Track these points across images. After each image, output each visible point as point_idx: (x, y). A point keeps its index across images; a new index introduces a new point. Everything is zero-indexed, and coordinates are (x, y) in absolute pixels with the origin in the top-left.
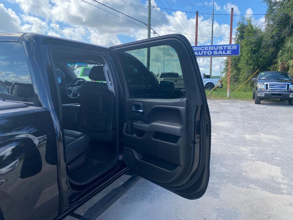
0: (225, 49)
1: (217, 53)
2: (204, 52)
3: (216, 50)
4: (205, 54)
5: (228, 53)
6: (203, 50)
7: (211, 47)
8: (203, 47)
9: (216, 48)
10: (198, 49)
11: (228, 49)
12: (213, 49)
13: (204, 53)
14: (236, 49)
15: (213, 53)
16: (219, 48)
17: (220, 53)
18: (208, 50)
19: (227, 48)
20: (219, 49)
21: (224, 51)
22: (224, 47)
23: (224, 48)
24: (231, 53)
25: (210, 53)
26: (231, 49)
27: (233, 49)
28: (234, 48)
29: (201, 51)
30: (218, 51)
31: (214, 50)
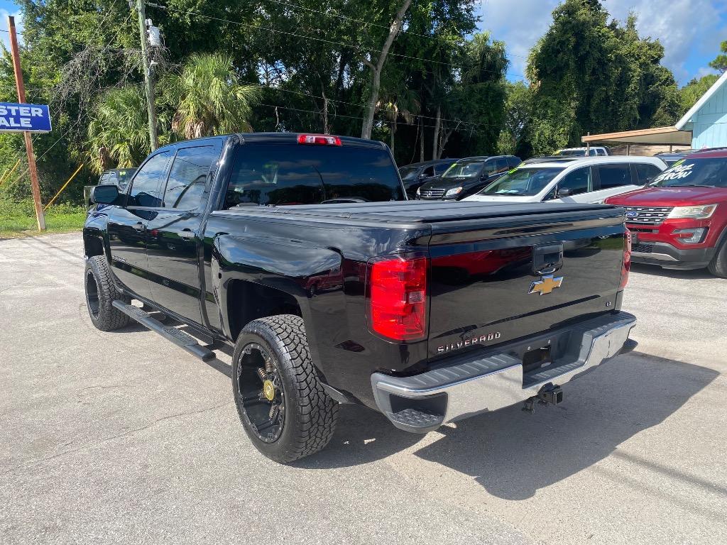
0: (14, 113)
5: (23, 125)
14: (40, 116)
17: (4, 124)
19: (18, 112)
21: (11, 120)
24: (30, 126)
26: (30, 115)
27: (34, 115)
28: (37, 113)
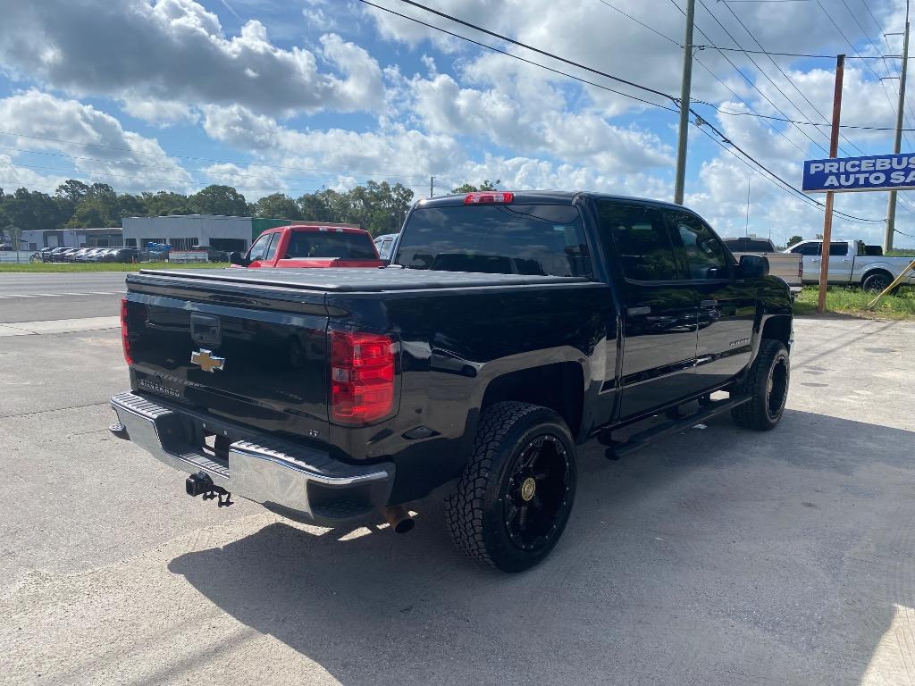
1: (902, 179)
2: (857, 176)
3: (899, 170)
4: (862, 182)
6: (857, 169)
7: (883, 160)
8: (857, 163)
9: (899, 163)
10: (838, 169)
12: (888, 167)
13: (857, 180)
15: (888, 178)
16: (908, 164)
18: (872, 169)
20: (911, 166)
25: (877, 178)
29: (847, 174)
30: (907, 171)
31: (892, 170)
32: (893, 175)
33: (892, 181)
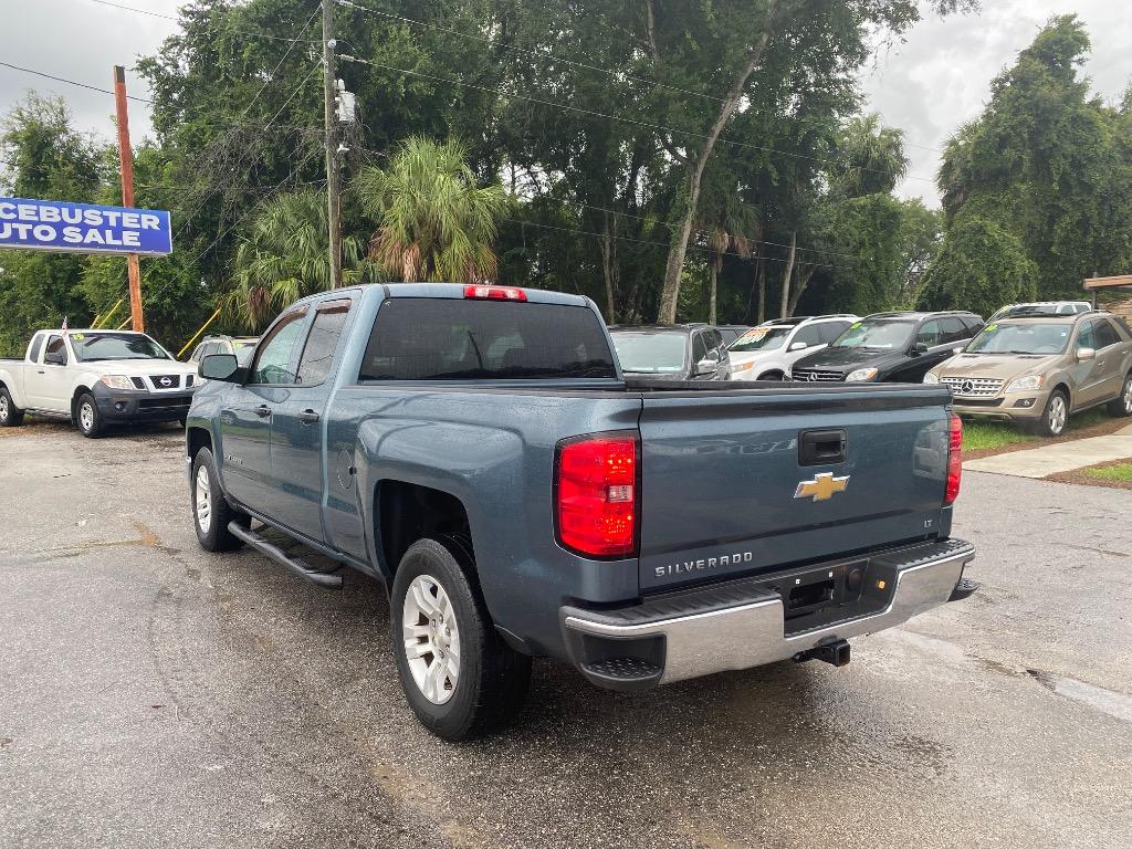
0: (113, 223)
1: (79, 239)
2: (15, 225)
3: (71, 225)
4: (23, 236)
5: (127, 243)
6: (12, 216)
7: (50, 208)
8: (12, 207)
9: (72, 215)
11: (125, 224)
12: (57, 219)
13: (15, 232)
14: (156, 227)
15: (60, 235)
16: (84, 218)
18: (36, 219)
19: (119, 220)
20: (86, 221)
21: (109, 233)
22: (105, 213)
23: (106, 219)
24: (138, 244)
25: (45, 233)
26: (138, 226)
27: (145, 226)
28: (150, 223)
30: (84, 228)
31: (63, 223)
32: (66, 231)
33: (66, 239)
